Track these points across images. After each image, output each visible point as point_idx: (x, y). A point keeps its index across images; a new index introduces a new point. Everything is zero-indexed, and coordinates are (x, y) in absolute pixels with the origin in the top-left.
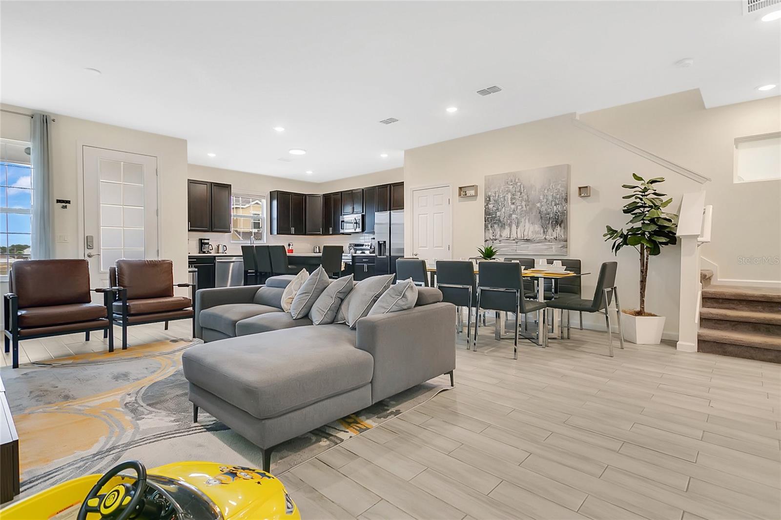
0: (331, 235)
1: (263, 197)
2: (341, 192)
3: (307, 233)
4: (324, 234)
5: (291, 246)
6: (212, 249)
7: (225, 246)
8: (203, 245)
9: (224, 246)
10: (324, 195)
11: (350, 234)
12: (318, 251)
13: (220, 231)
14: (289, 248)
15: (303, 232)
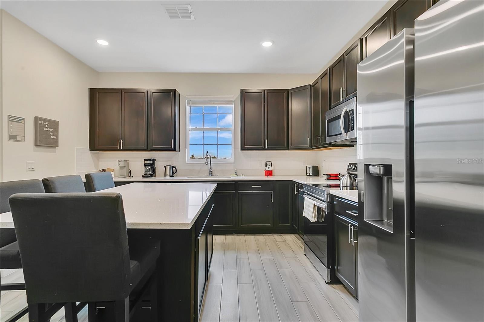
3: (290, 146)
4: (312, 147)
5: (268, 166)
9: (173, 167)
10: (312, 85)
12: (311, 173)
13: (159, 149)
14: (266, 169)
15: (284, 145)
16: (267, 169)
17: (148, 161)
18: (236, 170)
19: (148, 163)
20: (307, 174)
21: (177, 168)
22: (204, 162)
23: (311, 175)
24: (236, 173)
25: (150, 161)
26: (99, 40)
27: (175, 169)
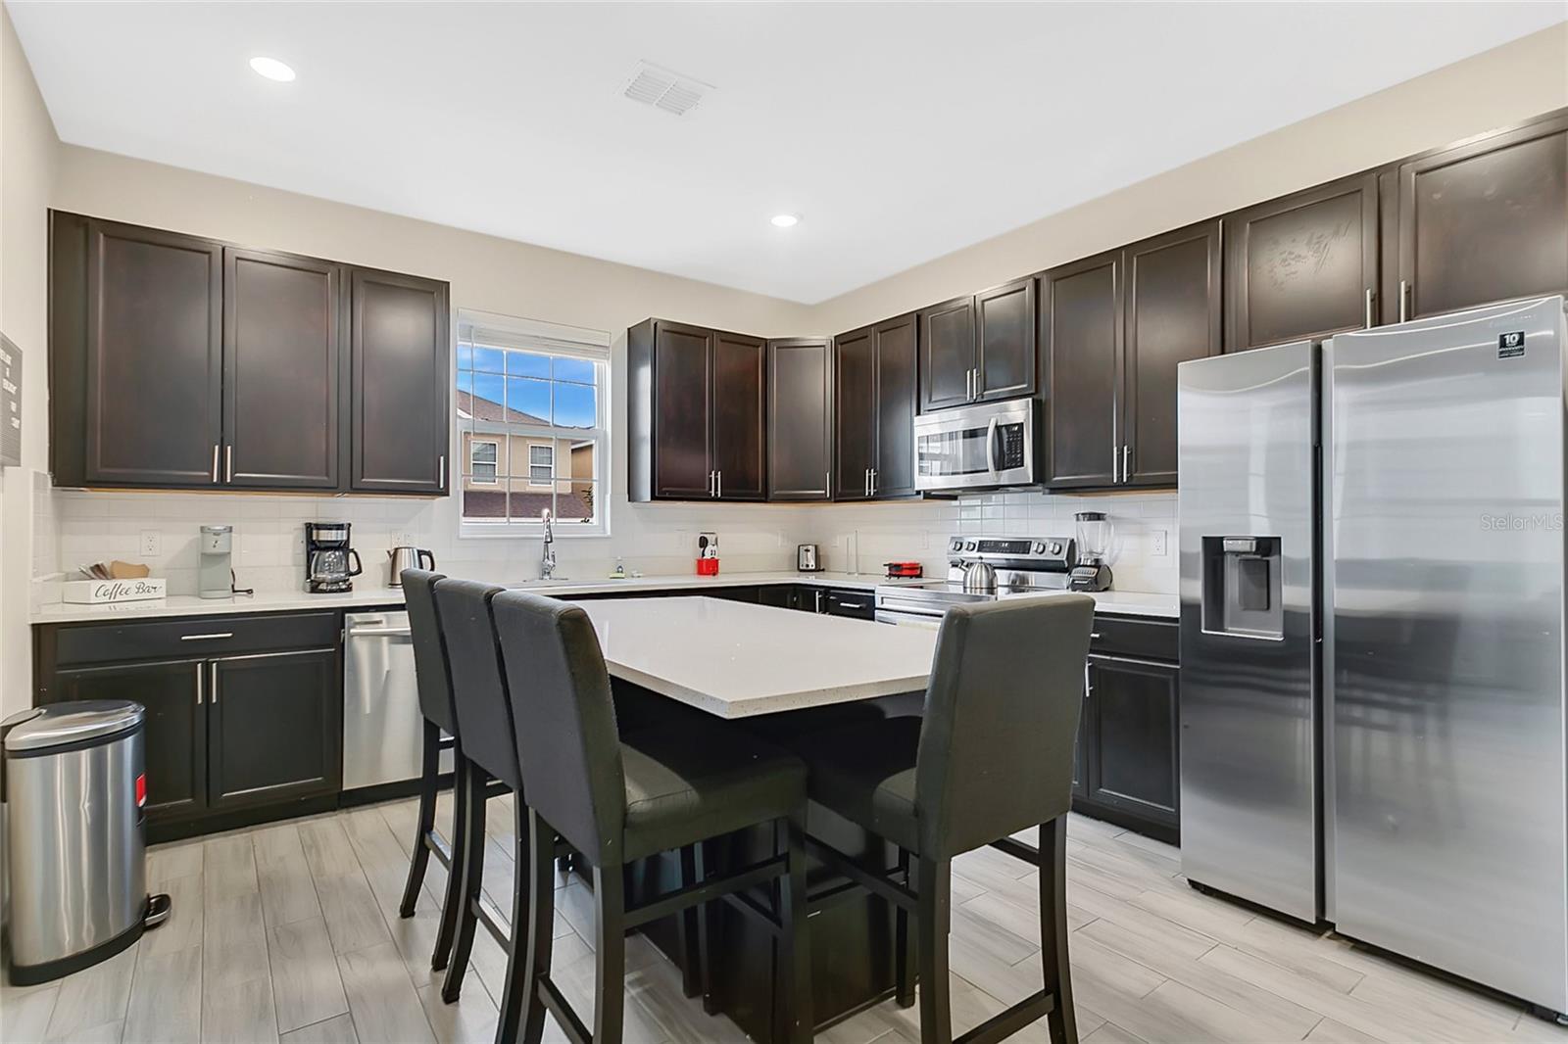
0: (870, 499)
1: (600, 349)
2: (919, 316)
3: (774, 492)
4: (838, 498)
5: (709, 548)
6: (359, 571)
7: (429, 554)
8: (317, 553)
9: (420, 553)
10: (841, 340)
11: (955, 498)
12: (812, 564)
13: (390, 487)
14: (703, 555)
15: (758, 489)
16: (708, 556)
17: (334, 532)
18: (619, 558)
19: (333, 539)
20: (801, 568)
21: (434, 556)
22: (540, 536)
23: (810, 567)
24: (620, 569)
25: (339, 531)
26: (257, 59)
27: (428, 558)
